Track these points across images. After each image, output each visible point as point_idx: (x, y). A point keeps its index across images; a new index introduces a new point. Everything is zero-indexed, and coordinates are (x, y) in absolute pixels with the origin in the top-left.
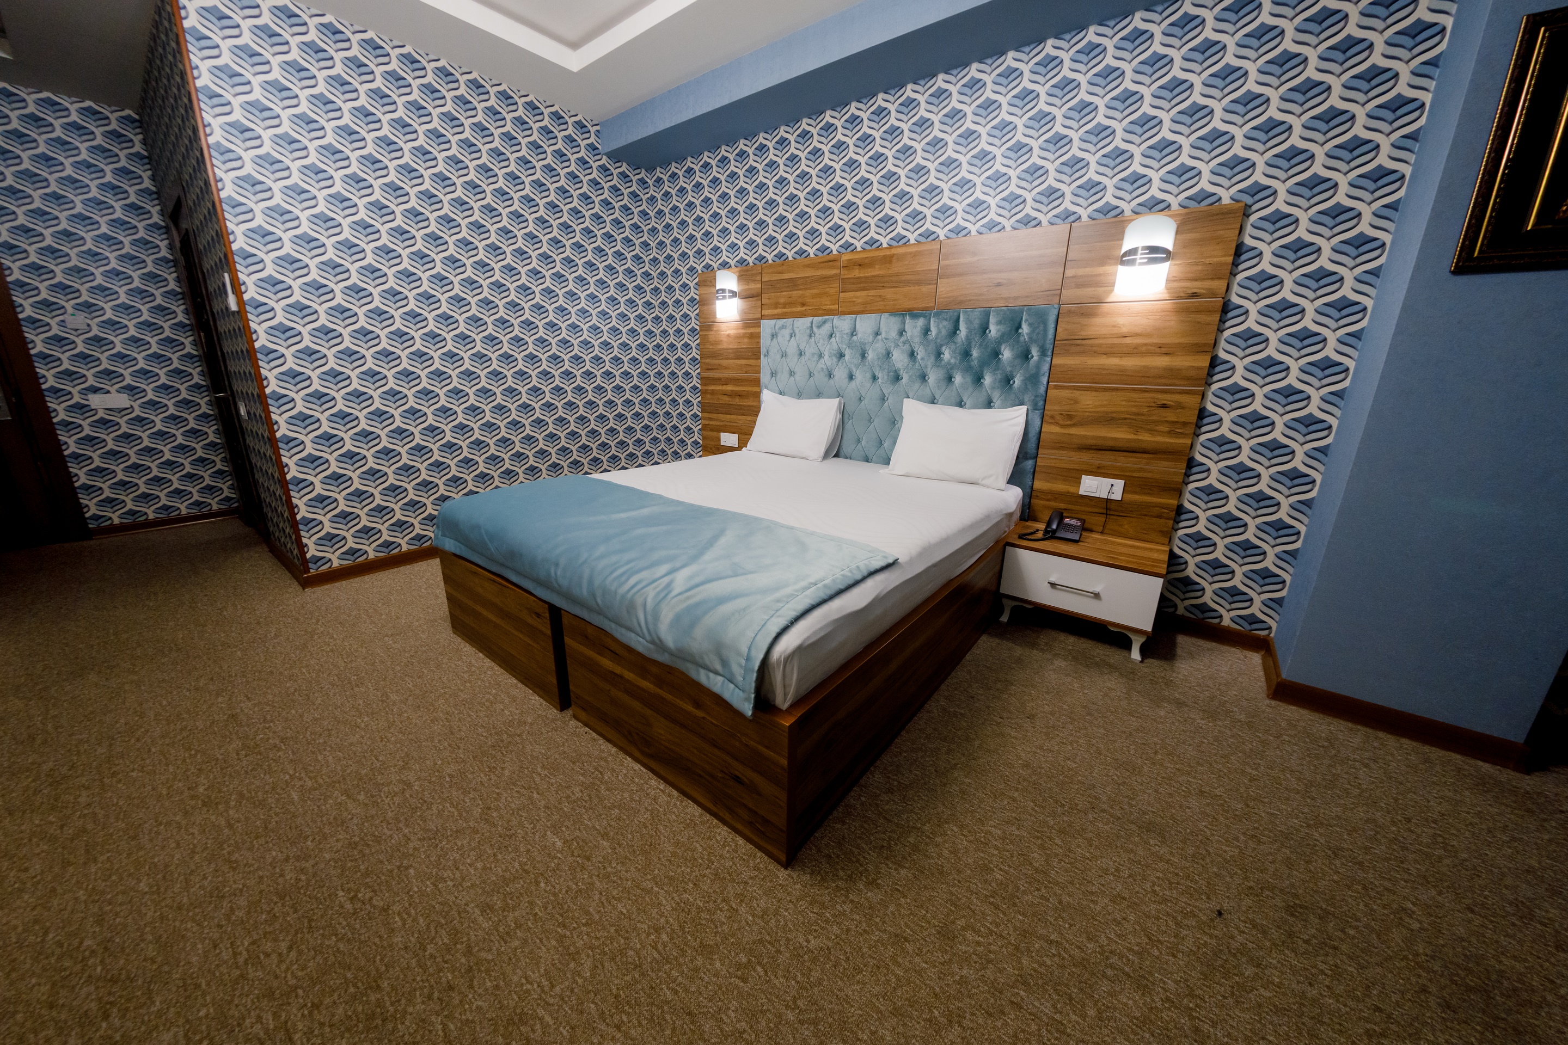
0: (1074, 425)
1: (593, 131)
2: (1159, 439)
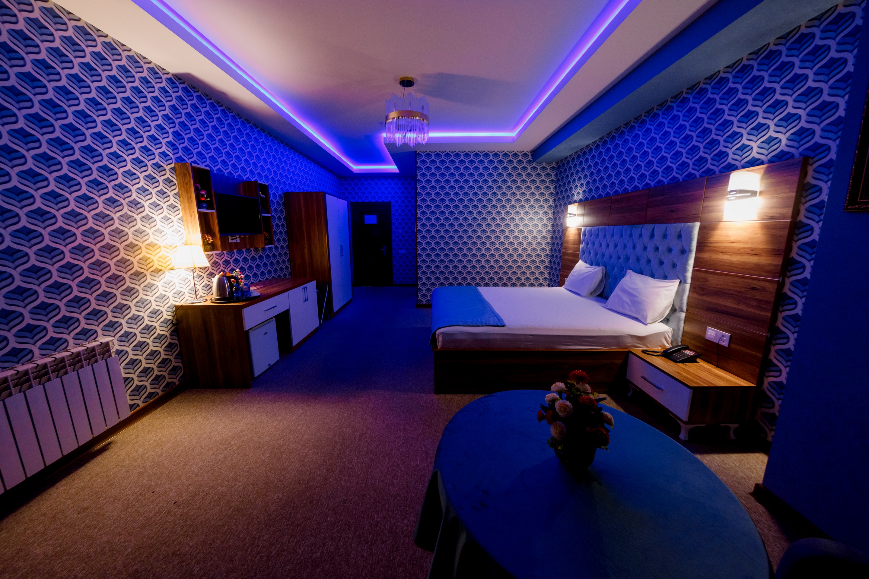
0: (705, 295)
1: (530, 155)
2: (751, 310)
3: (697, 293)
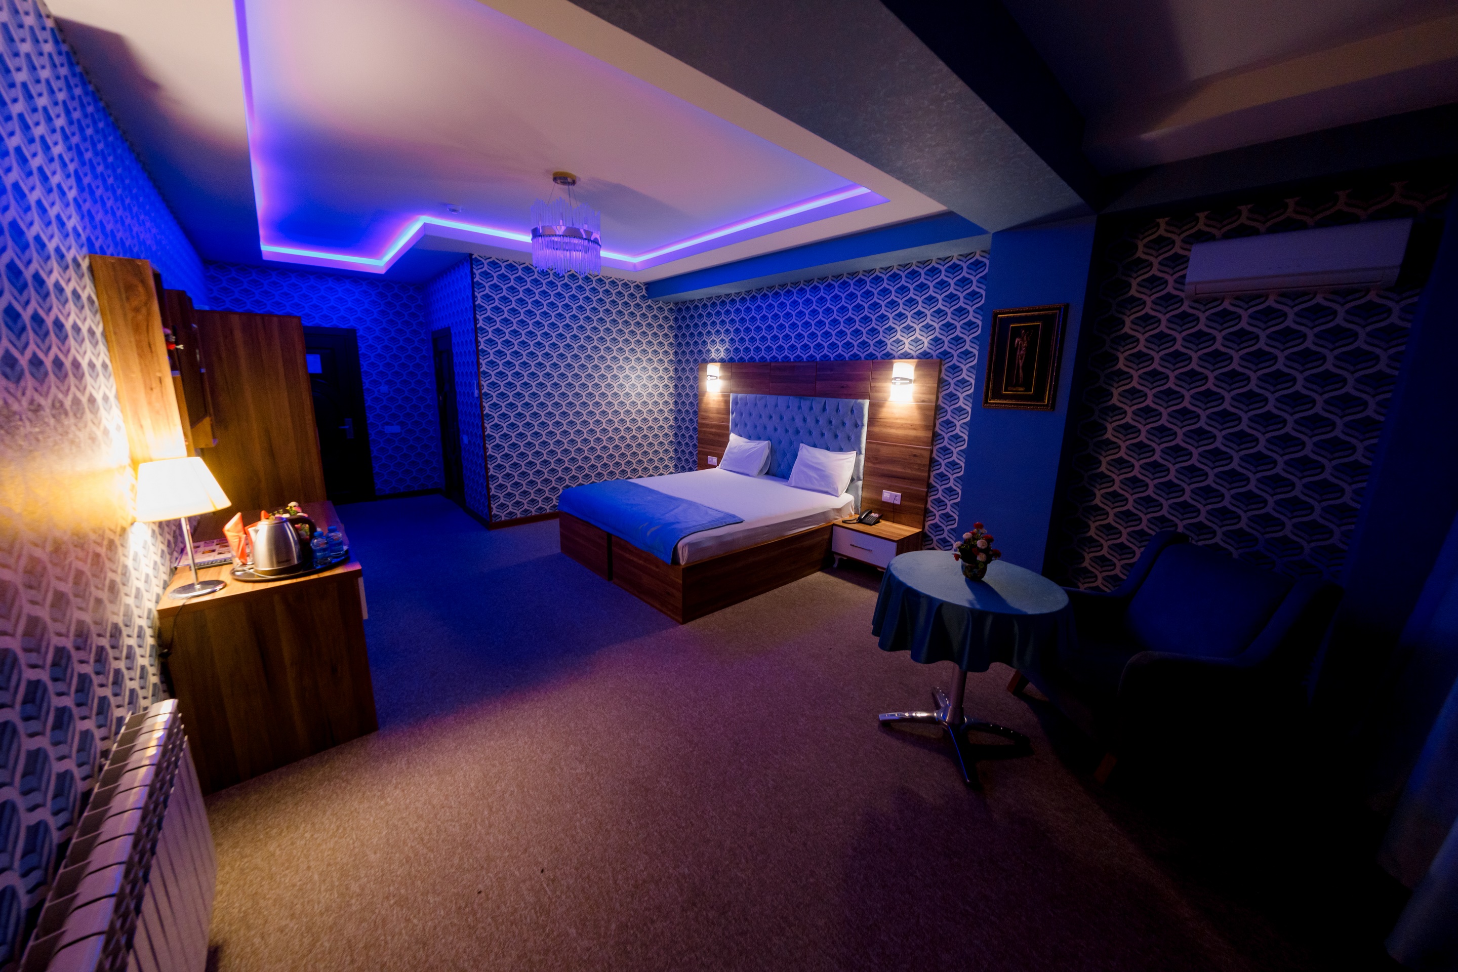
0: (879, 463)
1: (644, 288)
2: (914, 472)
3: (871, 462)
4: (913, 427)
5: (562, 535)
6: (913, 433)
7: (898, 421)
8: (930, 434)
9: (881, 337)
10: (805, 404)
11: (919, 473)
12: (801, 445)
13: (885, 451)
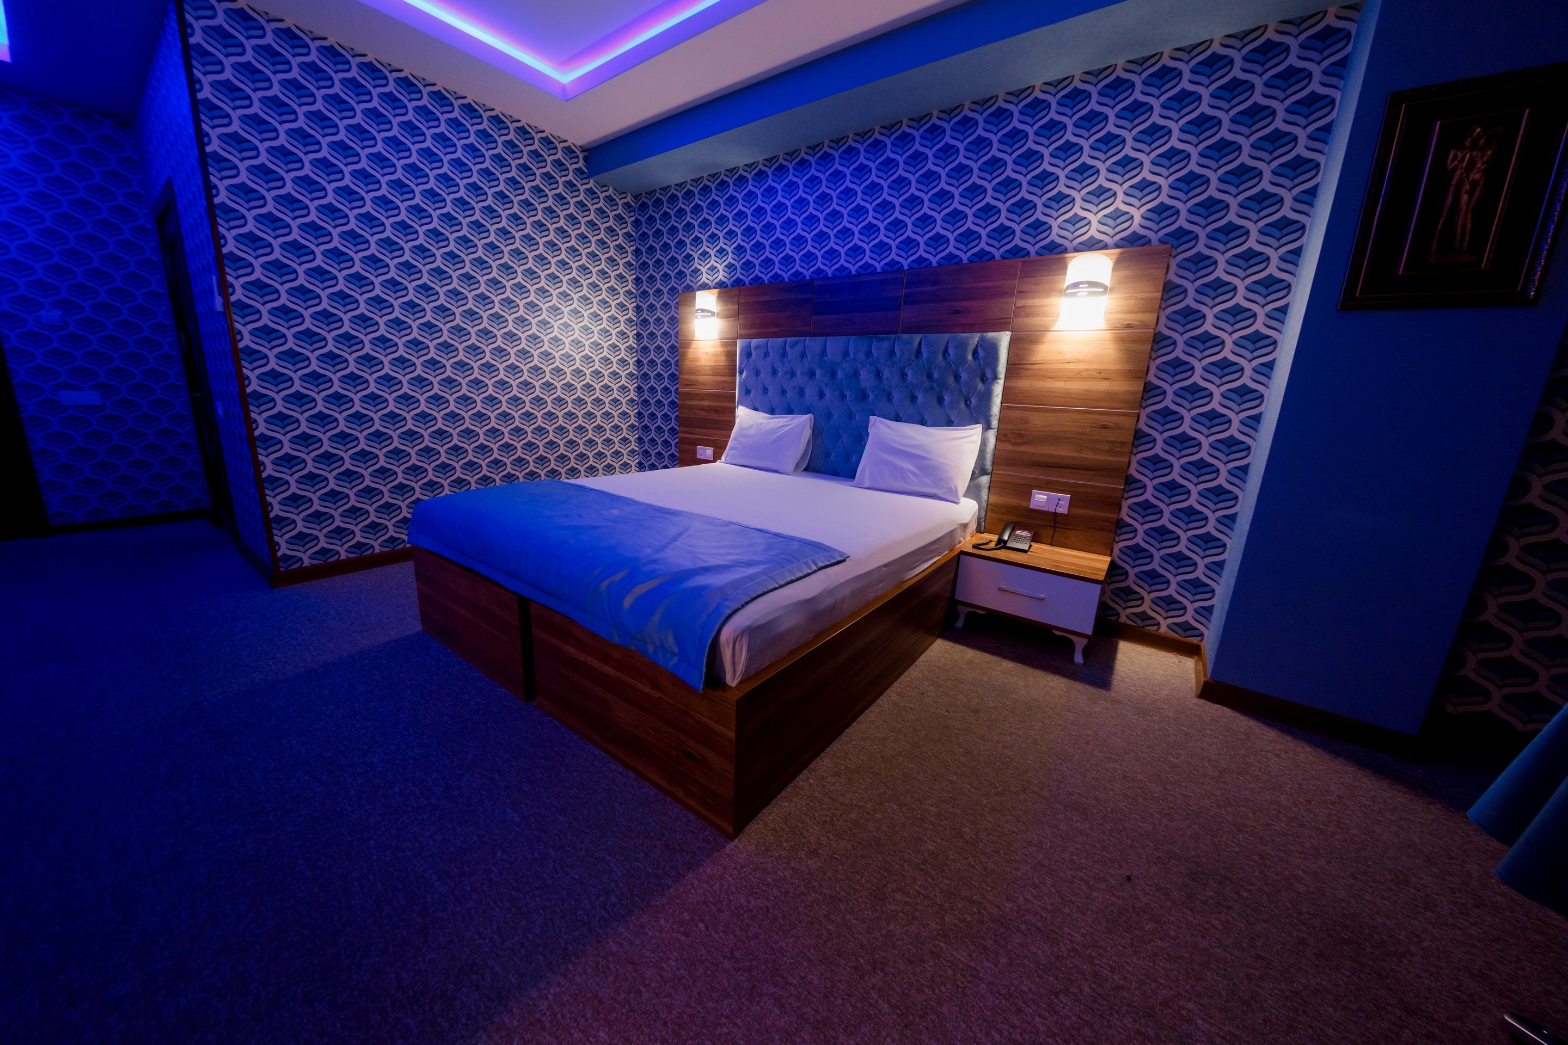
0: (1025, 443)
1: (581, 156)
2: (1100, 457)
3: (1009, 442)
4: (1103, 376)
5: (422, 596)
6: (1102, 386)
7: (1072, 366)
8: (1138, 387)
9: (1038, 215)
10: (880, 348)
11: (1108, 458)
12: (872, 418)
13: (1038, 421)
